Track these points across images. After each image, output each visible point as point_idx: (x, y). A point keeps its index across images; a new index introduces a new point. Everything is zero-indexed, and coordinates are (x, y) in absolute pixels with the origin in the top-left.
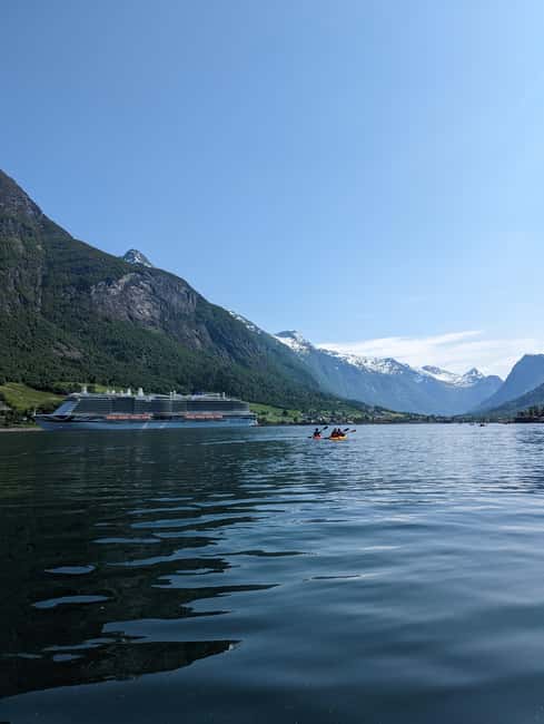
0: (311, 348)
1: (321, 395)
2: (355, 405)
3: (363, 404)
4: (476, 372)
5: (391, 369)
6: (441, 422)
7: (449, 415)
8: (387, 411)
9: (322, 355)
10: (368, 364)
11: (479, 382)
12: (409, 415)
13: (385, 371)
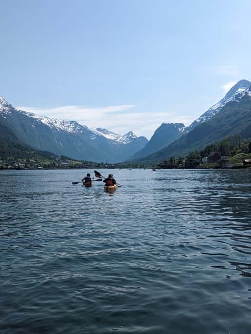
0: (12, 110)
1: (19, 146)
2: (46, 155)
3: (53, 154)
4: (132, 134)
5: (74, 129)
6: (108, 168)
7: (113, 163)
8: (70, 159)
9: (21, 115)
10: (58, 125)
11: (135, 141)
12: (85, 162)
13: (70, 130)
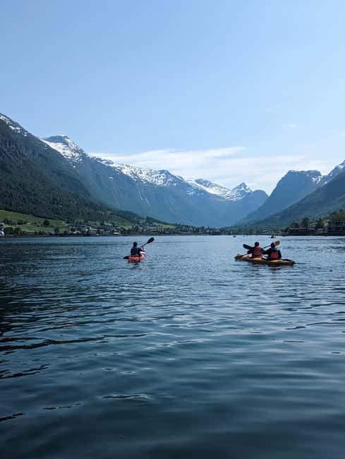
0: (84, 156)
1: (91, 205)
2: (127, 216)
3: (135, 215)
4: (245, 186)
5: (165, 181)
6: (210, 234)
7: (218, 227)
8: (159, 222)
9: (96, 163)
10: (143, 176)
11: (249, 197)
12: (178, 226)
13: (160, 182)
